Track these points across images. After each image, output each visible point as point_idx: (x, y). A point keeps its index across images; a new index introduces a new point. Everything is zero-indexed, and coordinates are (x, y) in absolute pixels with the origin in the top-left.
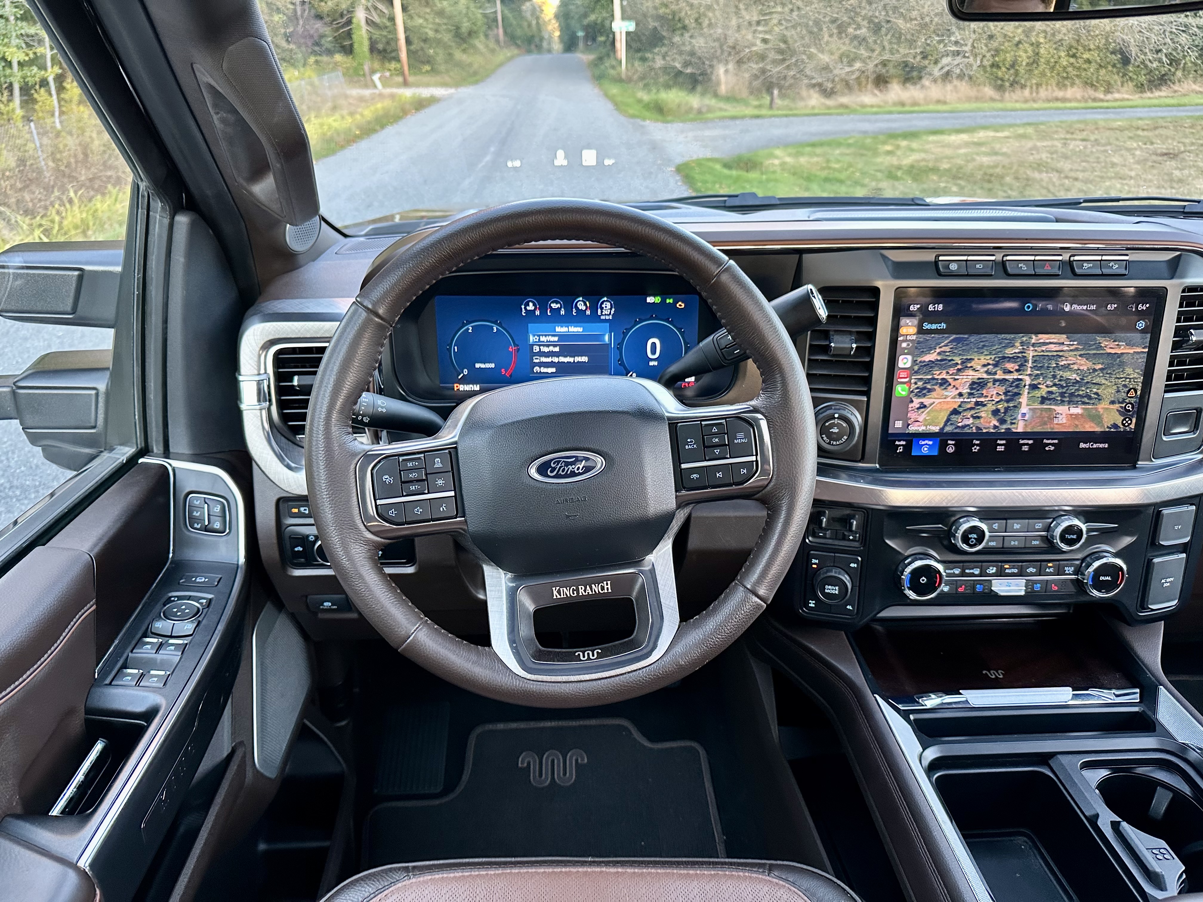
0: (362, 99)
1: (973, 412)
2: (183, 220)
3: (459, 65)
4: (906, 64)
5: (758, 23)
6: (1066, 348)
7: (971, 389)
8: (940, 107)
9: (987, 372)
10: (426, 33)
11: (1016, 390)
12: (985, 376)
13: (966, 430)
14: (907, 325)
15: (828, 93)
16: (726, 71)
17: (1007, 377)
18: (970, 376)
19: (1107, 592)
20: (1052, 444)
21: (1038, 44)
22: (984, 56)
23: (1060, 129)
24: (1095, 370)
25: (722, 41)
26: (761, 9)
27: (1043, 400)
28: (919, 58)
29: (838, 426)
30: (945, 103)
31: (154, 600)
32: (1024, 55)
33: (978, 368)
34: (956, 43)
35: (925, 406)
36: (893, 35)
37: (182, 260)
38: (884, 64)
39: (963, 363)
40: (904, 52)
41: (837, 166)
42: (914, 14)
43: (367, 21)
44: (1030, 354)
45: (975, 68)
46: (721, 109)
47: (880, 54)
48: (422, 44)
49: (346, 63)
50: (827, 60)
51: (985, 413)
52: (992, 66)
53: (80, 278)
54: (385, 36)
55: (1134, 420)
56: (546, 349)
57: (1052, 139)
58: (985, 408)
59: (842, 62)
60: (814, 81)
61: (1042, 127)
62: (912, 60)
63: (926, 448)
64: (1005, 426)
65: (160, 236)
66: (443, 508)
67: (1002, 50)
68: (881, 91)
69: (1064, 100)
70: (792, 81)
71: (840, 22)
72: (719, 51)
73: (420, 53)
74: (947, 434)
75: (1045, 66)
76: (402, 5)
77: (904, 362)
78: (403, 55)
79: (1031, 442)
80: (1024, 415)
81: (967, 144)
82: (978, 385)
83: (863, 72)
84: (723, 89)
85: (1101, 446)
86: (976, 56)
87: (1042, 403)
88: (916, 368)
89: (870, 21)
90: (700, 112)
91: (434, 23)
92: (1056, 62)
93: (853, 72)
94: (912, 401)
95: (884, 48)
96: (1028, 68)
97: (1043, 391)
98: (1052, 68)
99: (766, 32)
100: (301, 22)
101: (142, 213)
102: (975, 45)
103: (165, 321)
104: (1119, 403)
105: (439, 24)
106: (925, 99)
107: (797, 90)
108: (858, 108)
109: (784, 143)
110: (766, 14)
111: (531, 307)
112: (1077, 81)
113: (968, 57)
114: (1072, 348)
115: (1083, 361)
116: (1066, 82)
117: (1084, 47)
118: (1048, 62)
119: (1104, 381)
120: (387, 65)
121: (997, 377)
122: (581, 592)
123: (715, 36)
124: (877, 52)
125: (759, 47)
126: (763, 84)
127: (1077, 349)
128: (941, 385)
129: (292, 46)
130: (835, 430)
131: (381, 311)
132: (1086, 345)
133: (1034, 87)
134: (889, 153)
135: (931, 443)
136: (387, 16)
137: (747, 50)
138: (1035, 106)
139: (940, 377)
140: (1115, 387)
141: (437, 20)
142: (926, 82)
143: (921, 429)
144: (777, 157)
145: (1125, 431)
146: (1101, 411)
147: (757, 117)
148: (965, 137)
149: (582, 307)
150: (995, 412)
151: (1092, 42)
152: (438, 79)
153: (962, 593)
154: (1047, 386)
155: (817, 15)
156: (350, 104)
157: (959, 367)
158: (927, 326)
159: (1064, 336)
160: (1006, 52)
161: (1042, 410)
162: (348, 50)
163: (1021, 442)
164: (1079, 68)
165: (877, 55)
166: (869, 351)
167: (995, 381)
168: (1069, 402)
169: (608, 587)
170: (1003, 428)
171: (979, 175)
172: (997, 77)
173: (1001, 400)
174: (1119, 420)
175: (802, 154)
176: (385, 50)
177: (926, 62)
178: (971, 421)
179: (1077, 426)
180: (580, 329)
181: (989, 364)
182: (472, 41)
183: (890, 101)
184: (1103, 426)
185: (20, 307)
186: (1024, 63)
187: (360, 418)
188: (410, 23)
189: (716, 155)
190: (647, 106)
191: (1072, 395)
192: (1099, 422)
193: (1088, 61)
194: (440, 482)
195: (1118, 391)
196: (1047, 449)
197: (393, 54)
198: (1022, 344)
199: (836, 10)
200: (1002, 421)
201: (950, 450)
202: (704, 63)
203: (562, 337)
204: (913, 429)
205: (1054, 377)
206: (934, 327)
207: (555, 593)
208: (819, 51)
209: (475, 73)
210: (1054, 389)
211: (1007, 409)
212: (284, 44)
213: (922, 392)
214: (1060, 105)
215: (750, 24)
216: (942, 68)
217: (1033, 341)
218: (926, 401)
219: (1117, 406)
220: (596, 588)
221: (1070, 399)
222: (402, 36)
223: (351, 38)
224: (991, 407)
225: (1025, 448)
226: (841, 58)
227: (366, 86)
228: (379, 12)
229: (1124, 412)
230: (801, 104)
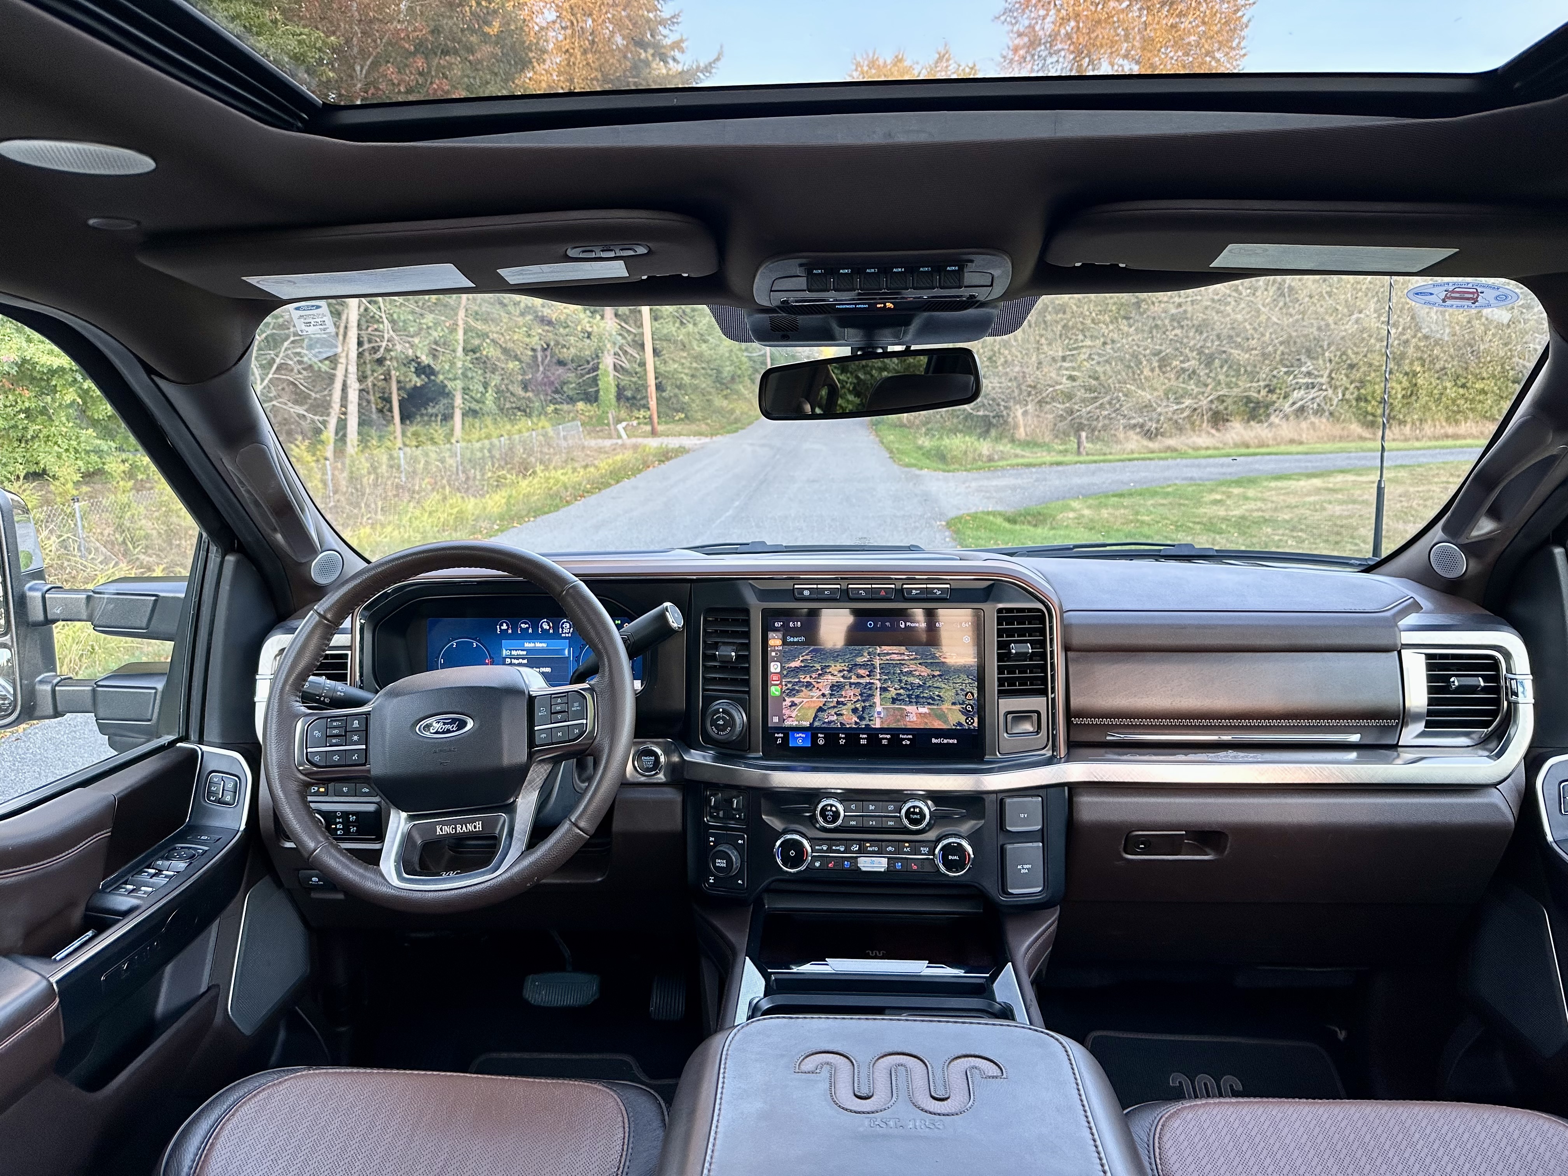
0: (600, 450)
1: (836, 710)
2: (230, 559)
3: (720, 411)
4: (1249, 400)
5: (1064, 359)
6: (906, 658)
7: (832, 691)
8: (1294, 448)
9: (843, 677)
10: (682, 379)
11: (869, 692)
12: (842, 680)
13: (832, 725)
14: (774, 638)
15: (1149, 435)
16: (1025, 413)
17: (861, 681)
18: (829, 680)
19: (957, 871)
20: (908, 739)
21: (1415, 374)
22: (1347, 389)
23: (1442, 472)
24: (934, 676)
25: (1019, 380)
26: (1068, 344)
27: (894, 700)
28: (1263, 392)
29: (723, 719)
30: (1301, 443)
31: (162, 848)
32: (1399, 387)
33: (836, 673)
34: (1309, 374)
35: (796, 705)
36: (1230, 367)
37: (228, 588)
38: (1221, 399)
39: (822, 669)
40: (1244, 386)
41: (1146, 518)
42: (1253, 343)
43: (615, 365)
44: (877, 662)
45: (1335, 402)
46: (1016, 456)
47: (1215, 389)
48: (677, 391)
49: (589, 411)
50: (1149, 397)
51: (846, 711)
52: (1358, 399)
53: (156, 601)
54: (635, 383)
55: (976, 719)
56: (516, 662)
57: (1430, 483)
58: (845, 707)
59: (1168, 399)
60: (1133, 422)
61: (1419, 470)
62: (1255, 395)
63: (800, 741)
64: (864, 723)
65: (213, 571)
66: (355, 757)
67: (1369, 381)
68: (1218, 430)
69: (1456, 437)
70: (1107, 422)
71: (1164, 354)
72: (1017, 392)
73: (674, 400)
74: (817, 728)
75: (1427, 398)
76: (654, 350)
77: (775, 667)
78: (653, 404)
79: (888, 736)
80: (879, 713)
81: (1318, 491)
82: (836, 688)
83: (1195, 409)
84: (1021, 434)
85: (951, 741)
86: (1336, 388)
87: (893, 703)
88: (785, 672)
89: (1200, 353)
90: (990, 459)
91: (690, 368)
92: (1441, 394)
93: (1182, 410)
94: (785, 700)
95: (1219, 383)
96: (1405, 401)
97: (893, 693)
98: (1438, 401)
99: (1074, 369)
100: (541, 369)
101: (202, 553)
102: (1333, 375)
103: (211, 634)
104: (960, 704)
105: (696, 369)
106: (1275, 439)
107: (1113, 432)
108: (1190, 451)
109: (1084, 494)
110: (1075, 349)
111: (504, 627)
112: (1471, 415)
113: (1326, 390)
114: (912, 657)
115: (923, 668)
116: (1458, 417)
117: (1476, 376)
118: (1431, 394)
119: (943, 686)
120: (636, 413)
121: (852, 681)
122: (459, 830)
123: (1012, 375)
124: (1210, 387)
125: (1067, 383)
126: (1072, 426)
127: (915, 659)
128: (807, 687)
129: (530, 394)
130: (721, 722)
131: (329, 616)
132: (924, 656)
133: (1418, 423)
134: (1216, 502)
135: (804, 736)
136: (638, 361)
137: (1051, 389)
138: (1417, 444)
139: (805, 680)
140: (954, 691)
141: (695, 365)
142: (1274, 419)
143: (795, 724)
144: (1073, 510)
145: (969, 729)
146: (946, 711)
147: (1058, 464)
148: (1317, 482)
149: (546, 626)
150: (855, 711)
151: (1483, 370)
152: (694, 427)
153: (831, 869)
154: (895, 689)
155: (1135, 348)
156: (587, 455)
157: (820, 672)
158: (790, 639)
159: (904, 648)
160: (1375, 384)
161: (894, 709)
162: (592, 398)
163: (881, 736)
164: (1472, 401)
165: (1212, 389)
166: (746, 659)
167: (851, 684)
168: (917, 703)
169: (479, 826)
170: (863, 724)
171: (1325, 527)
172: (1367, 413)
173: (858, 700)
174: (962, 719)
175: (1106, 506)
176: (634, 398)
177: (1275, 397)
178: (835, 717)
179: (926, 723)
180: (544, 645)
181: (844, 670)
182: (735, 387)
183: (1231, 442)
184: (949, 724)
185: (109, 623)
186: (1399, 396)
187: (322, 699)
188: (662, 368)
189: (999, 508)
190: (927, 454)
191: (917, 697)
192: (946, 721)
193: (1483, 392)
194: (356, 738)
195: (957, 694)
196: (904, 743)
197: (642, 402)
198: (869, 654)
199: (1159, 342)
200: (861, 718)
201: (821, 742)
202: (999, 405)
203: (529, 651)
204: (788, 723)
205: (900, 681)
206: (796, 640)
207: (438, 830)
208: (1138, 387)
209: (737, 421)
210: (902, 691)
211: (864, 708)
212: (521, 393)
213: (792, 692)
214: (1450, 442)
215: (1054, 359)
216: (1294, 403)
217: (878, 652)
218: (796, 700)
219: (958, 707)
220: (470, 827)
221: (918, 700)
222: (652, 382)
223: (597, 385)
224: (850, 706)
225: (884, 742)
226: (1166, 395)
227: (610, 437)
228: (628, 357)
229: (965, 712)
230: (1117, 448)
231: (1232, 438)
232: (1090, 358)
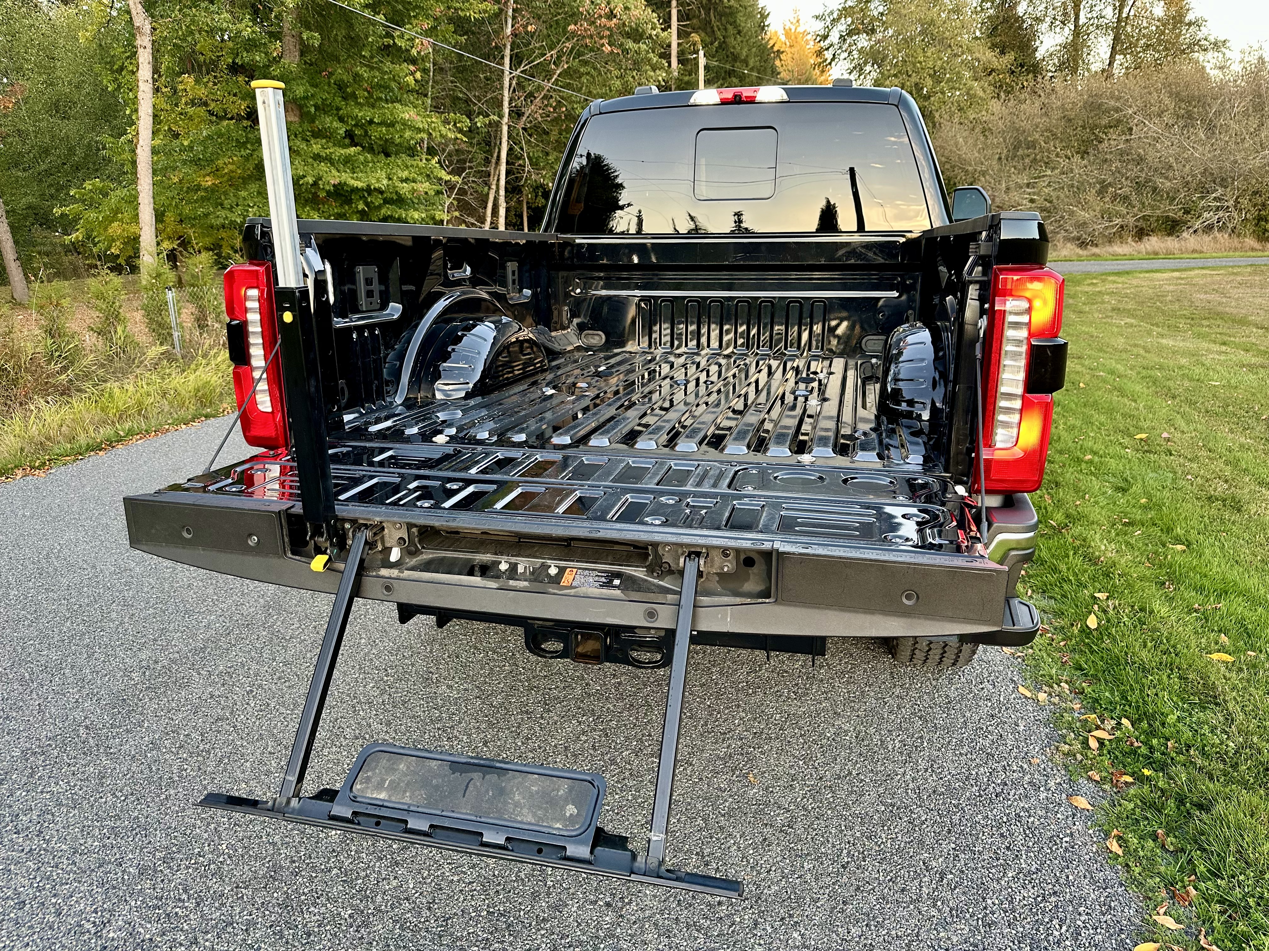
4: (1167, 219)
15: (1085, 245)
22: (1248, 211)
28: (1180, 213)
34: (1219, 199)
38: (1145, 219)
40: (1165, 208)
45: (1238, 221)
47: (1141, 210)
50: (1087, 216)
52: (1259, 219)
62: (1173, 215)
68: (1138, 242)
83: (1124, 226)
86: (1240, 210)
93: (1113, 227)
95: (1144, 205)
102: (1239, 200)
106: (1181, 249)
113: (1231, 212)
124: (1137, 209)
142: (1185, 234)
172: (1265, 230)
177: (1189, 217)
183: (1144, 250)
216: (1204, 222)
226: (1101, 214)
231: (1146, 249)
232: (1049, 185)
